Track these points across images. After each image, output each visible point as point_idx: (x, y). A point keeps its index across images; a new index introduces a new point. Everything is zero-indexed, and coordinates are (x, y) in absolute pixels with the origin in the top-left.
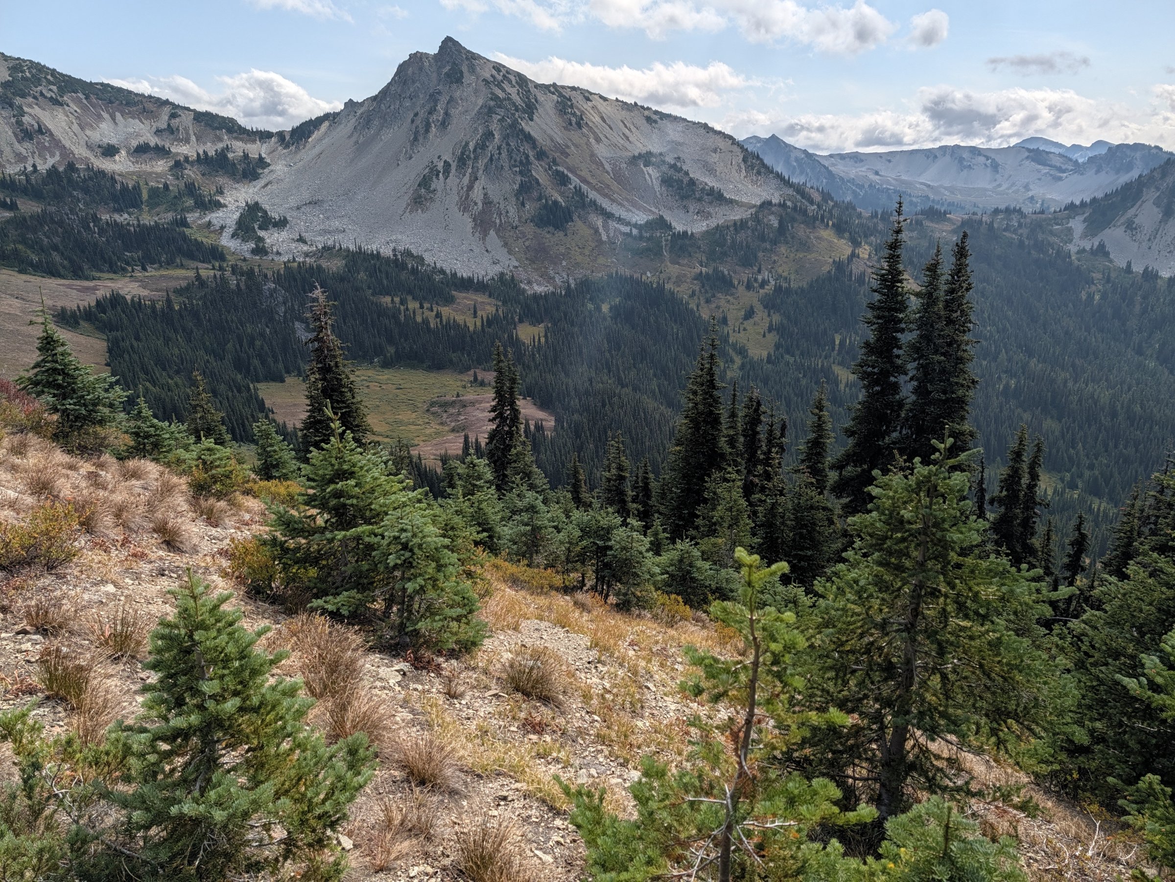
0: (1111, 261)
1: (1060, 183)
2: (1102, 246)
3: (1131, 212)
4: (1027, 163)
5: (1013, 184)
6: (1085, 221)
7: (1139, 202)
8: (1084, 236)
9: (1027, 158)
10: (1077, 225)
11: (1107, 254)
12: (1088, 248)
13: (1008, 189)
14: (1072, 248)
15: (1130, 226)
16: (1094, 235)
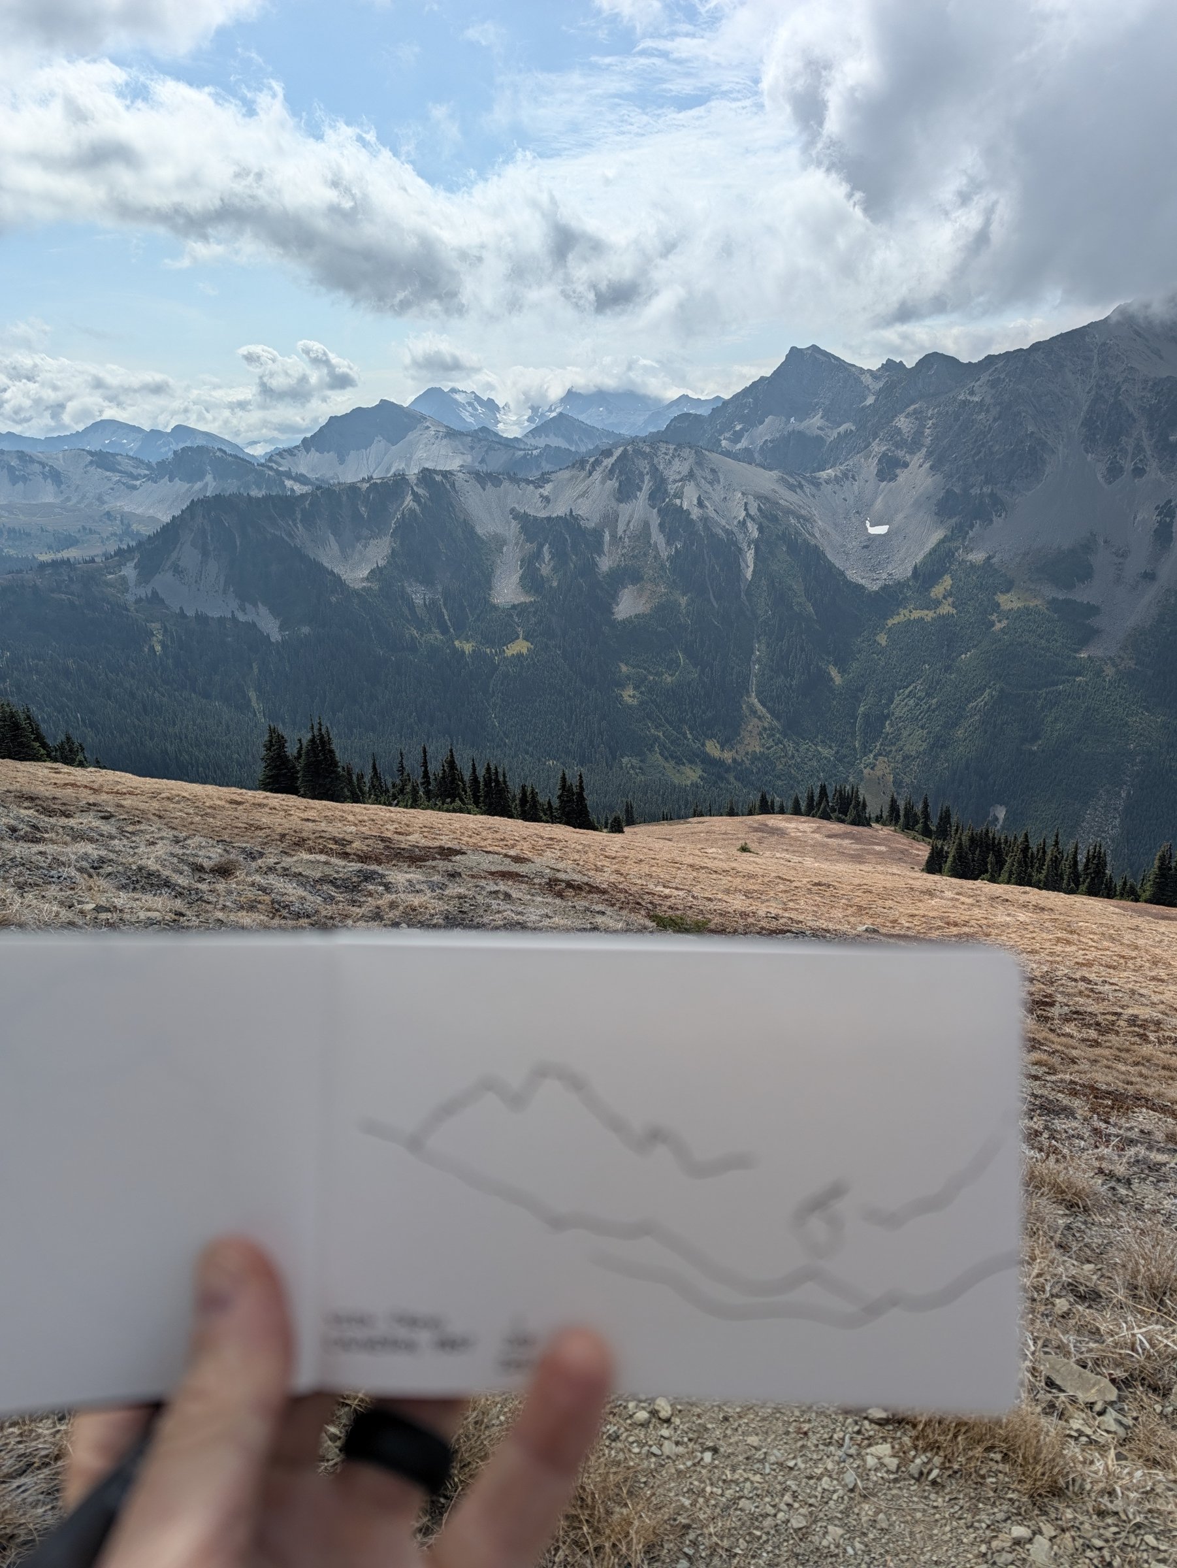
0: (167, 608)
1: (135, 492)
2: (155, 593)
3: (174, 555)
4: (92, 469)
5: (84, 497)
6: (135, 568)
7: (179, 545)
8: (139, 583)
9: (91, 462)
10: (129, 571)
11: (162, 601)
12: (143, 596)
13: (78, 502)
14: (130, 598)
15: (177, 570)
16: (147, 582)
